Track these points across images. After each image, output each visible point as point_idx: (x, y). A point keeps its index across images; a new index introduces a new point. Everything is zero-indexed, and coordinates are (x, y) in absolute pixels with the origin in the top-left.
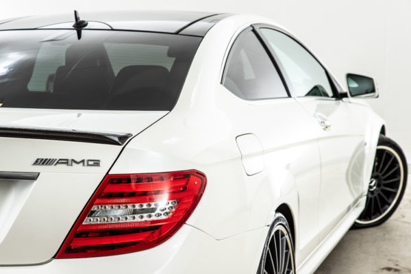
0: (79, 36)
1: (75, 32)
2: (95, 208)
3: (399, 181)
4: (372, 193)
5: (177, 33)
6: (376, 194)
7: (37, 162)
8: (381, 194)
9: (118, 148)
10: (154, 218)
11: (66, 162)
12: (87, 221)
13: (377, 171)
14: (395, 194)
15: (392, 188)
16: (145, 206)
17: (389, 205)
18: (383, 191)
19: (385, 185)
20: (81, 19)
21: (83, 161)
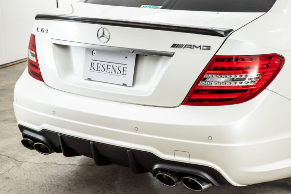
7: (174, 46)
9: (223, 39)
10: (244, 84)
11: (190, 46)
12: (201, 84)
16: (238, 76)
21: (200, 46)
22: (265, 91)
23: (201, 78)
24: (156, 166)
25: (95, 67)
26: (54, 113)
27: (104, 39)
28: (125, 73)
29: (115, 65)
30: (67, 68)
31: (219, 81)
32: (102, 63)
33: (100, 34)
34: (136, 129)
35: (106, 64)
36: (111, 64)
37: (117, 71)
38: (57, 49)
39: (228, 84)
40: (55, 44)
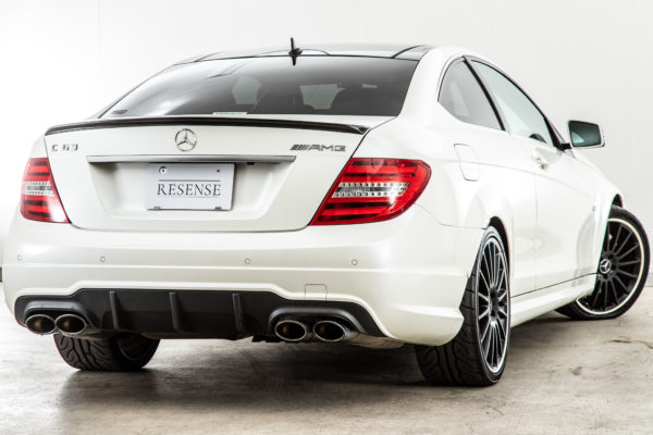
0: (294, 64)
1: (290, 59)
2: (341, 185)
3: (639, 264)
4: (605, 276)
5: (393, 57)
6: (610, 278)
7: (295, 147)
8: (618, 279)
9: (360, 137)
11: (316, 147)
12: (335, 195)
13: (611, 249)
14: (635, 280)
15: (631, 272)
17: (628, 294)
18: (618, 274)
19: (621, 268)
20: (296, 46)
21: (332, 147)
22: (414, 205)
23: (335, 187)
24: (276, 313)
25: (166, 190)
26: (103, 260)
28: (217, 192)
29: (199, 184)
32: (178, 183)
33: (181, 138)
34: (247, 262)
35: (185, 183)
36: (194, 183)
37: (205, 191)
40: (93, 164)
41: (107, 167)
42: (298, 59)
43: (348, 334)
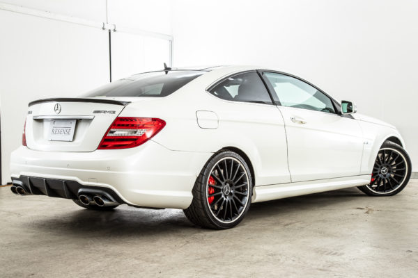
0: (167, 74)
2: (112, 130)
4: (384, 176)
5: (201, 70)
6: (387, 177)
7: (94, 112)
9: (123, 107)
10: (136, 135)
11: (105, 112)
12: (109, 135)
14: (403, 178)
15: (400, 174)
16: (133, 130)
17: (399, 184)
21: (109, 111)
23: (109, 131)
24: (80, 190)
27: (58, 111)
28: (69, 133)
29: (65, 129)
30: (38, 135)
31: (119, 133)
32: (58, 129)
33: (56, 108)
34: (68, 166)
35: (60, 129)
36: (63, 129)
37: (66, 132)
38: (35, 122)
39: (130, 135)
40: (35, 120)
41: (40, 121)
42: (169, 72)
43: (106, 202)
